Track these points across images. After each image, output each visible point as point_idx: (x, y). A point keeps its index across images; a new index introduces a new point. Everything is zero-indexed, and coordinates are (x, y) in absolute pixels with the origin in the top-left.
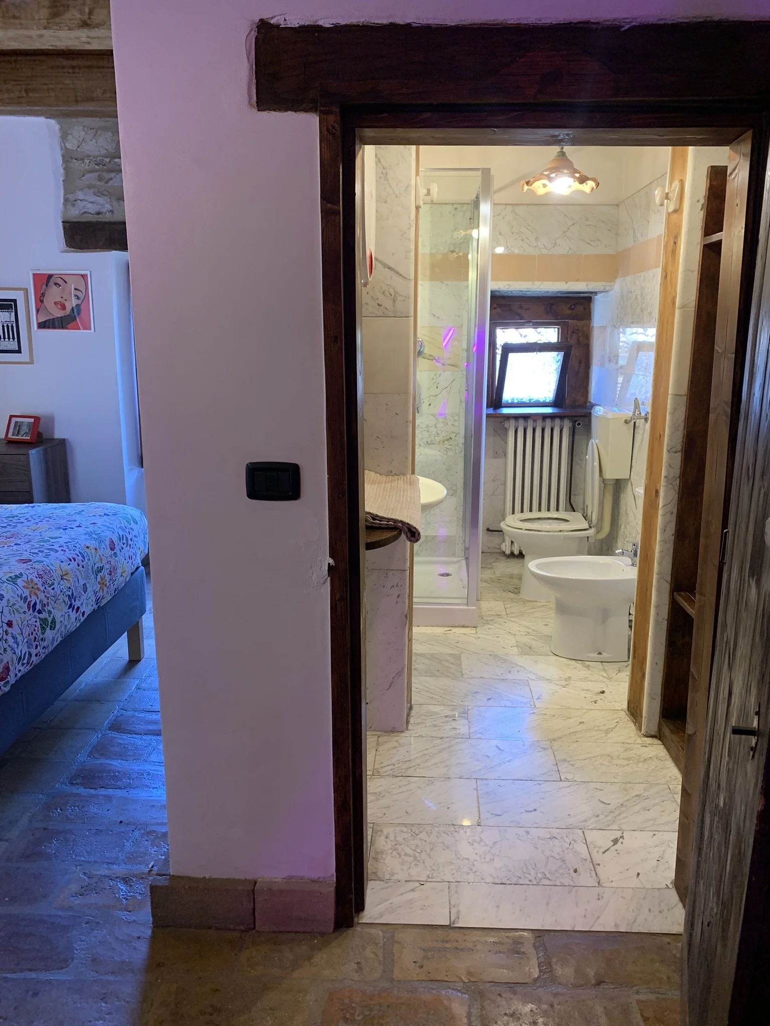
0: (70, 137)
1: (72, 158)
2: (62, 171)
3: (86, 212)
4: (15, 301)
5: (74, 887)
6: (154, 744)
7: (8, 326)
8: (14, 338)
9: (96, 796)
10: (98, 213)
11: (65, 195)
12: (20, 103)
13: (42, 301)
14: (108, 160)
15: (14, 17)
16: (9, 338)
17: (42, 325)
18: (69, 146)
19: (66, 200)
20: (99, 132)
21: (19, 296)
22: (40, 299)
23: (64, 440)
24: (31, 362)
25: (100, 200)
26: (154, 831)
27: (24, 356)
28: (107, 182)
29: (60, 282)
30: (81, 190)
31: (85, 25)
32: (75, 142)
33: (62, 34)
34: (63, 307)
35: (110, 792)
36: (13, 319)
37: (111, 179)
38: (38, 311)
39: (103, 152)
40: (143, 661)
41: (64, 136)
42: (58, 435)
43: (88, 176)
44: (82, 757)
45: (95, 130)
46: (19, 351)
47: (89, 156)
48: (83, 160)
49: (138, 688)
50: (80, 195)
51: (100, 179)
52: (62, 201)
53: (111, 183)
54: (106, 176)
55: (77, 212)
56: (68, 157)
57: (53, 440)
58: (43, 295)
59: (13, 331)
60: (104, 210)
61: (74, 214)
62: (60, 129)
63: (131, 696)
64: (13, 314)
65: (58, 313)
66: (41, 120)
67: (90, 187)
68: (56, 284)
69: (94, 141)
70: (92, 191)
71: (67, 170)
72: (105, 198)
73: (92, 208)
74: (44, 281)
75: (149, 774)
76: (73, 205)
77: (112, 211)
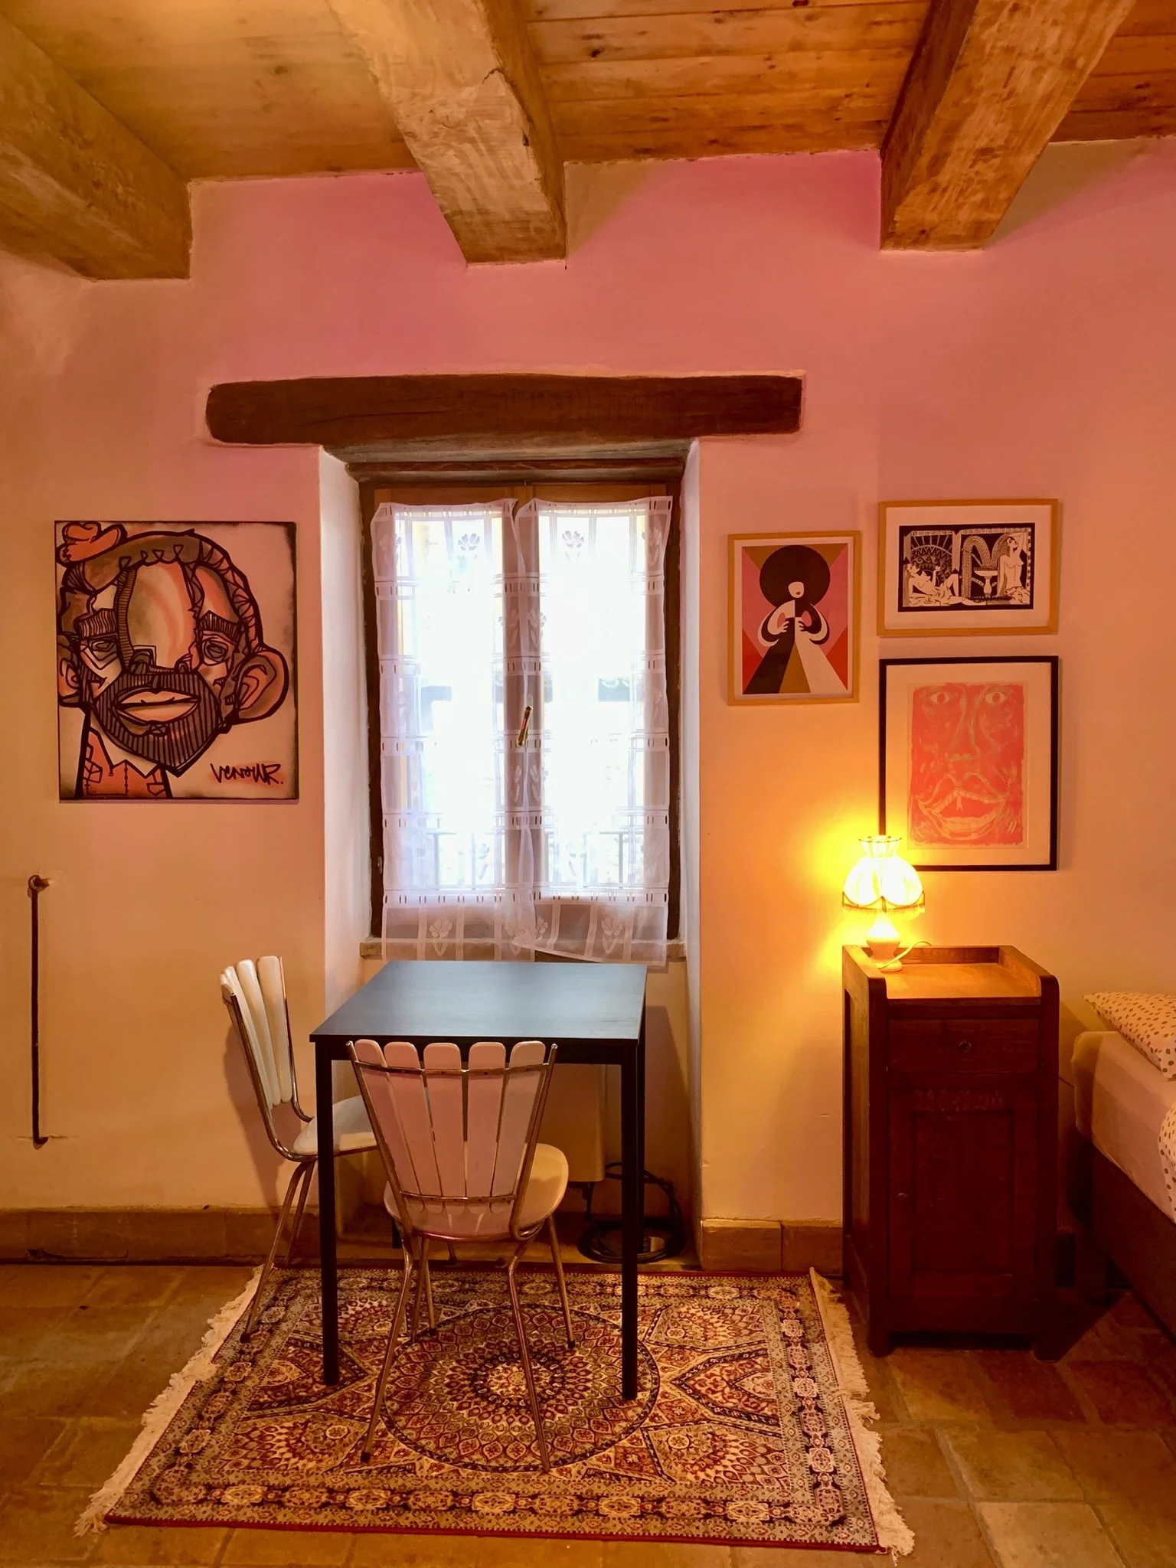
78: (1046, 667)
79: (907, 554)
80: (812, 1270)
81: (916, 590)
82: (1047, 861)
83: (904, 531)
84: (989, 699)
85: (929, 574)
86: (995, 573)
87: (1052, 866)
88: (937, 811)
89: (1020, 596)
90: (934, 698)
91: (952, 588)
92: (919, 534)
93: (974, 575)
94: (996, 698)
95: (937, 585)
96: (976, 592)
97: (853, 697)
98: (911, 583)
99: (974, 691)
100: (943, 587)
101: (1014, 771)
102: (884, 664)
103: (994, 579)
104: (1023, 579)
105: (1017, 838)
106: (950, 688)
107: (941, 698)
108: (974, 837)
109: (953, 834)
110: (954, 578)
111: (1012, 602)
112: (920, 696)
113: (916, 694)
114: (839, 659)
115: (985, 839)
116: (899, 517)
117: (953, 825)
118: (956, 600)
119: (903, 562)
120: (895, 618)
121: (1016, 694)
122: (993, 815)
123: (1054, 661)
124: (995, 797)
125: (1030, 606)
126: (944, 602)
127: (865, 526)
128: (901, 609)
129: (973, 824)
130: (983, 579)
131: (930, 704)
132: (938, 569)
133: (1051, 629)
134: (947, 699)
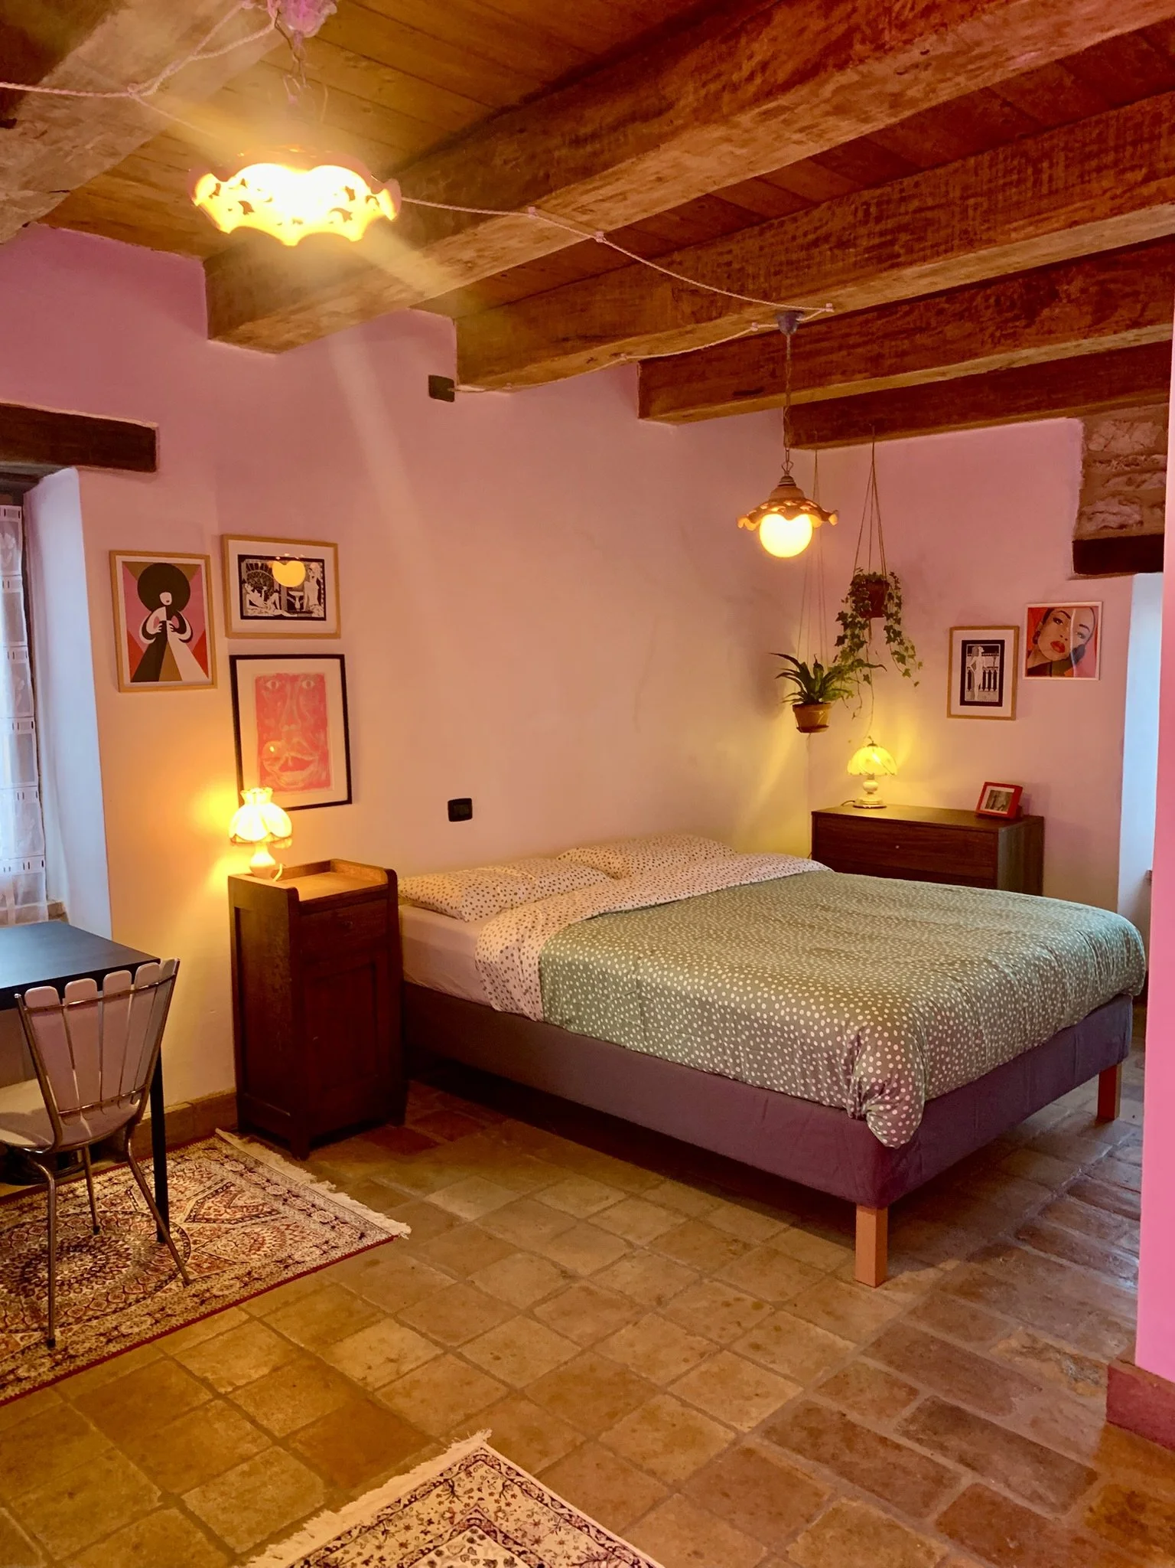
0: (1095, 436)
1: (1095, 461)
2: (1080, 479)
3: (1105, 527)
4: (1002, 642)
5: (1014, 1343)
6: (1126, 1227)
7: (990, 673)
8: (995, 688)
9: (1048, 1261)
10: (1122, 527)
11: (1081, 507)
12: (1038, 408)
13: (1035, 642)
14: (1143, 458)
15: (1050, 332)
16: (989, 688)
17: (1031, 672)
18: (1093, 447)
19: (1081, 514)
20: (1136, 424)
21: (1008, 637)
22: (1034, 637)
23: (1042, 818)
24: (1013, 718)
25: (1127, 509)
26: (1117, 1324)
27: (1005, 710)
28: (1138, 486)
29: (1061, 616)
30: (1103, 500)
31: (1135, 324)
32: (1102, 441)
33: (1103, 339)
34: (1062, 649)
35: (1064, 1262)
36: (998, 664)
37: (1144, 482)
38: (1029, 653)
39: (1138, 448)
40: (1114, 1122)
41: (1088, 437)
42: (1036, 811)
43: (1117, 480)
44: (1031, 1213)
45: (1128, 424)
46: (999, 704)
47: (1118, 456)
48: (1109, 461)
49: (1110, 1155)
50: (1100, 506)
51: (1129, 482)
52: (1076, 515)
53: (1144, 487)
54: (1139, 478)
55: (1094, 528)
56: (1090, 461)
57: (1028, 817)
58: (1038, 634)
59: (994, 680)
60: (1131, 522)
61: (1090, 529)
62: (1084, 428)
63: (1099, 1162)
64: (998, 658)
65: (1055, 656)
66: (1062, 420)
67: (1113, 495)
68: (1056, 620)
69: (1127, 436)
70: (1116, 500)
71: (1087, 476)
72: (1133, 506)
73: (1113, 521)
74: (1040, 617)
75: (1115, 1259)
76: (1090, 519)
77: (1141, 523)
78: (337, 661)
79: (245, 577)
80: (218, 1131)
81: (251, 603)
82: (345, 798)
83: (241, 558)
84: (304, 685)
85: (260, 592)
86: (301, 594)
87: (349, 801)
88: (276, 768)
89: (318, 612)
90: (269, 685)
91: (274, 603)
92: (251, 561)
93: (289, 595)
94: (308, 684)
95: (266, 600)
96: (291, 607)
97: (213, 684)
98: (248, 598)
99: (294, 679)
100: (269, 602)
101: (322, 736)
102: (233, 659)
103: (301, 598)
104: (319, 599)
105: (326, 783)
106: (279, 677)
107: (274, 684)
108: (301, 785)
109: (288, 784)
110: (275, 596)
111: (313, 615)
112: (260, 683)
113: (257, 681)
114: (201, 654)
115: (310, 785)
116: (236, 548)
117: (287, 777)
118: (278, 612)
119: (242, 582)
120: (238, 624)
121: (320, 679)
122: (312, 768)
123: (341, 657)
124: (311, 754)
125: (324, 619)
126: (270, 614)
127: (212, 551)
128: (243, 617)
129: (300, 776)
130: (294, 597)
131: (266, 689)
132: (265, 588)
133: (336, 635)
134: (277, 685)
